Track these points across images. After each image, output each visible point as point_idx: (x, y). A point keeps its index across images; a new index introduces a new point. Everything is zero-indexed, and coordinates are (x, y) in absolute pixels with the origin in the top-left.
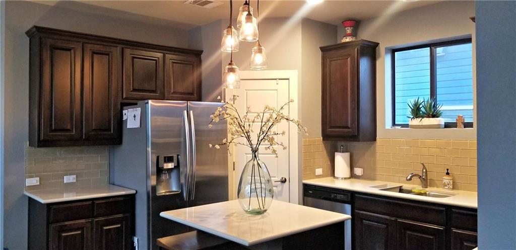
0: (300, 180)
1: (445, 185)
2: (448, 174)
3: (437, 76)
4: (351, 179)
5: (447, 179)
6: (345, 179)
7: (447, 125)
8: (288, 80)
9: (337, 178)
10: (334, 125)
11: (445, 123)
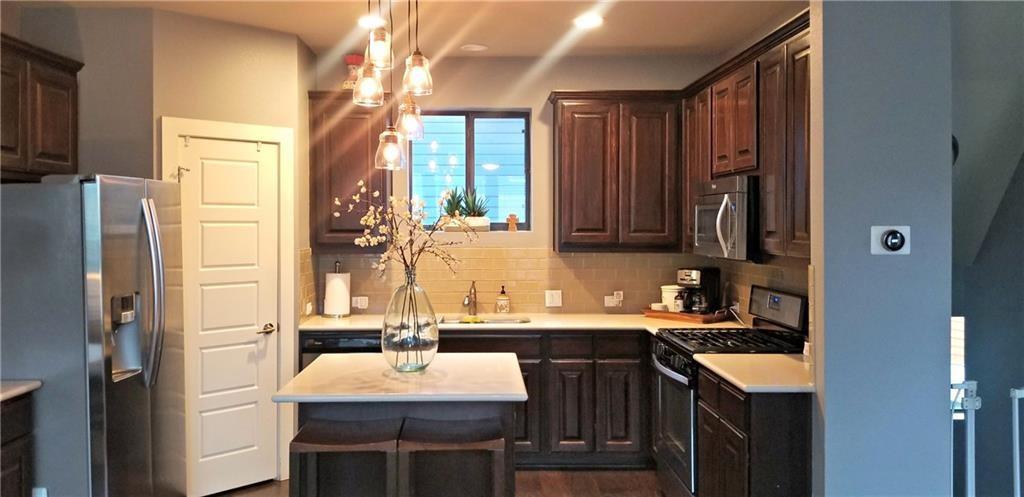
0: (296, 324)
1: (502, 308)
2: (503, 292)
3: (476, 146)
4: (353, 317)
5: (503, 301)
6: (344, 316)
7: (494, 227)
8: (276, 146)
9: (329, 316)
10: (338, 228)
11: (491, 224)
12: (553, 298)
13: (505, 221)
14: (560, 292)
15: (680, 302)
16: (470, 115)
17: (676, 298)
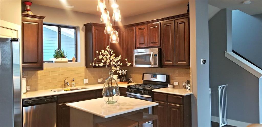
2: (73, 81)
11: (68, 60)
12: (86, 81)
13: (71, 59)
14: (87, 79)
15: (119, 79)
16: (59, 27)
17: (118, 78)
